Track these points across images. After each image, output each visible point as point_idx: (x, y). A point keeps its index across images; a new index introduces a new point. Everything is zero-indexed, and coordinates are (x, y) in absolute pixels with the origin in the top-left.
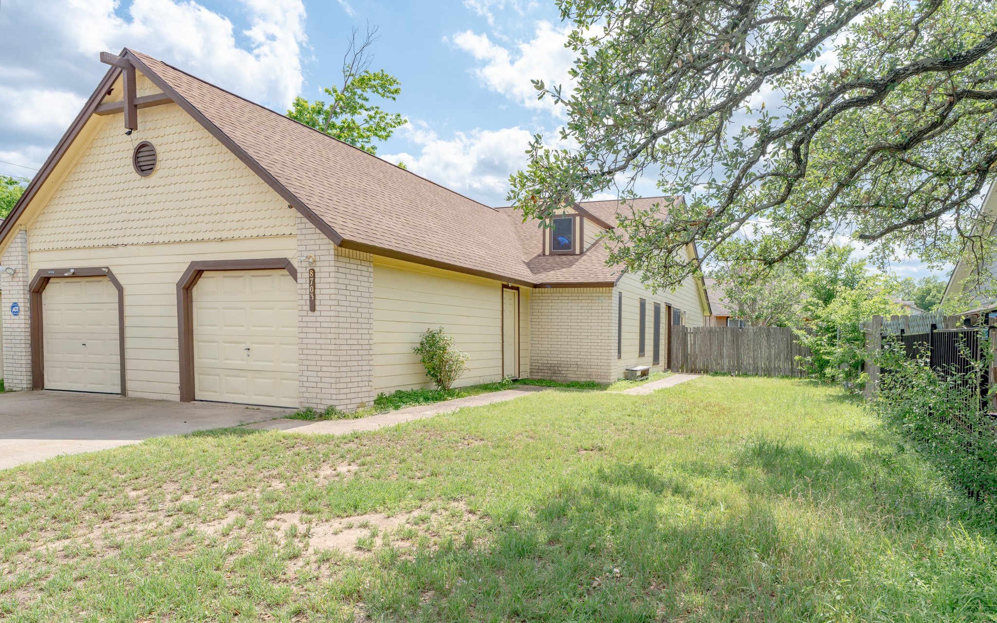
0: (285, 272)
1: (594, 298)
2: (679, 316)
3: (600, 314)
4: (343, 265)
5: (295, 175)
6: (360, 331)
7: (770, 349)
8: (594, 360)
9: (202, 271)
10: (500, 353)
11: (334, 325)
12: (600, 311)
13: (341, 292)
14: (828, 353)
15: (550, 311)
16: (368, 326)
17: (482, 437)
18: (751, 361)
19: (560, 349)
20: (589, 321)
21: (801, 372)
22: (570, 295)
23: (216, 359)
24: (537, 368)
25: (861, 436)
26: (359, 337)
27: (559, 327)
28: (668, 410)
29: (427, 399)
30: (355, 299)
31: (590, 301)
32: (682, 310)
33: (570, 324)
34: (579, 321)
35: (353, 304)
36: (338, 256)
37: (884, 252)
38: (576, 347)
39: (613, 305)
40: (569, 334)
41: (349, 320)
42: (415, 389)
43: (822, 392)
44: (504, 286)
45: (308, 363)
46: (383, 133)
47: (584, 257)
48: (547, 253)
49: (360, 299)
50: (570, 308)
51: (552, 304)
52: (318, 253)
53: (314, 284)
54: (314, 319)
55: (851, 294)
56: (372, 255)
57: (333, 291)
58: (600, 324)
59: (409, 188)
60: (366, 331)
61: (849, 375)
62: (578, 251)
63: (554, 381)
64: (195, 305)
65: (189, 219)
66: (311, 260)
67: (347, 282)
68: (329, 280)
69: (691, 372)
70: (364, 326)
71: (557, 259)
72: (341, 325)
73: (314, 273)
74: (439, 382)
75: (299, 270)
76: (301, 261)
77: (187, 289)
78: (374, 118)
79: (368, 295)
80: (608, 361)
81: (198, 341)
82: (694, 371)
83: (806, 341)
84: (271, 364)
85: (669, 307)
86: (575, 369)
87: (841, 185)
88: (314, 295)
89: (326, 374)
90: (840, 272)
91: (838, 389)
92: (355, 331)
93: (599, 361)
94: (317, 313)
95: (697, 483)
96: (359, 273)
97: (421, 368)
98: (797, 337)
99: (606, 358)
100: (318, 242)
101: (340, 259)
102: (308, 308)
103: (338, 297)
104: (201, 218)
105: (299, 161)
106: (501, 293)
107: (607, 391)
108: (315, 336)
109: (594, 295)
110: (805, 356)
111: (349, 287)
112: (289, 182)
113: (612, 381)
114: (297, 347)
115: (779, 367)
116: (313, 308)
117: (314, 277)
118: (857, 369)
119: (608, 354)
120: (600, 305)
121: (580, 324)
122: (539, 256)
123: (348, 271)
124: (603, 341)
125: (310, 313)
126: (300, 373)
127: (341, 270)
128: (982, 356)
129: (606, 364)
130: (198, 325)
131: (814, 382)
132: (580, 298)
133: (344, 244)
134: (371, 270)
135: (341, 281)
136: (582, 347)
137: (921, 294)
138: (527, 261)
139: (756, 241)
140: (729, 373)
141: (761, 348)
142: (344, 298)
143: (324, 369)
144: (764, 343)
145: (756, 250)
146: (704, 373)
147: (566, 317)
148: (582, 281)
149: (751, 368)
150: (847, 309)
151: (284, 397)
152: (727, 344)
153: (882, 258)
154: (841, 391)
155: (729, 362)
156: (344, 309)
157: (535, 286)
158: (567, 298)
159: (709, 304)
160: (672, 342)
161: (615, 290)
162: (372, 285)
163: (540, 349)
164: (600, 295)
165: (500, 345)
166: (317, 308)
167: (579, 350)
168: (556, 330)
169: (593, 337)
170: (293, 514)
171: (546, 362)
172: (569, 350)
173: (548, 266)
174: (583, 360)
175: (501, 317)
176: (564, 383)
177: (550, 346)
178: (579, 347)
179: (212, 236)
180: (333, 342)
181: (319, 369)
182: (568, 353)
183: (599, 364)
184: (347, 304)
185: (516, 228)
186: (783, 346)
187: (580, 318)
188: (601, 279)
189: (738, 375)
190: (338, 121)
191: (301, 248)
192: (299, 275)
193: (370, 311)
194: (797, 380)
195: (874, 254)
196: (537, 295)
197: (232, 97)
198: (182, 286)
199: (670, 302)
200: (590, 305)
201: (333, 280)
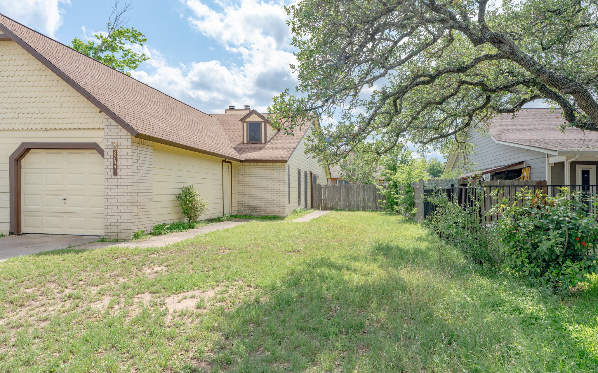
0: (95, 151)
1: (275, 168)
2: (316, 179)
3: (279, 178)
4: (136, 148)
5: (101, 93)
6: (145, 188)
7: (365, 196)
8: (276, 204)
9: (30, 149)
10: (222, 200)
11: (130, 184)
12: (279, 176)
13: (135, 164)
14: (396, 198)
15: (249, 175)
16: (149, 185)
17: (229, 248)
18: (355, 203)
19: (255, 197)
20: (273, 181)
21: (381, 208)
22: (261, 166)
23: (39, 206)
24: (242, 208)
25: (420, 239)
26: (145, 191)
27: (255, 185)
28: (322, 230)
29: (184, 228)
30: (143, 168)
31: (273, 170)
32: (318, 175)
33: (261, 183)
34: (267, 181)
35: (141, 171)
36: (133, 142)
37: (423, 148)
38: (265, 196)
39: (286, 172)
40: (261, 188)
41: (139, 181)
42: (175, 222)
43: (394, 218)
44: (224, 161)
45: (112, 207)
46: (133, 65)
47: (268, 145)
48: (245, 142)
49: (145, 169)
50: (261, 174)
51: (250, 172)
52: (119, 140)
53: (116, 159)
54: (116, 180)
55: (406, 168)
56: (152, 142)
57: (130, 164)
58: (279, 183)
59: (162, 101)
60: (149, 188)
61: (407, 210)
62: (263, 142)
63: (252, 216)
64: (22, 170)
65: (21, 115)
66: (115, 145)
67: (138, 158)
68: (127, 157)
69: (324, 209)
70: (147, 184)
71: (252, 146)
72: (135, 184)
73: (117, 152)
74: (190, 217)
75: (105, 150)
76: (108, 145)
77: (17, 161)
78: (128, 55)
79: (149, 166)
80: (284, 204)
81: (25, 194)
82: (325, 209)
83: (383, 192)
84: (83, 208)
85: (311, 174)
86: (265, 209)
87: (413, 119)
88: (117, 166)
89: (124, 214)
90: (398, 157)
91: (401, 216)
92: (142, 188)
93: (279, 204)
94: (118, 177)
95: (355, 265)
96: (145, 153)
97: (180, 209)
98: (379, 190)
99: (283, 202)
100: (119, 134)
101: (135, 144)
102: (112, 174)
103: (133, 167)
104: (30, 115)
105: (99, 84)
106: (222, 165)
107: (284, 221)
108: (117, 191)
109: (275, 167)
110: (382, 200)
111: (139, 161)
112: (99, 96)
113: (286, 215)
114: (104, 198)
115: (370, 206)
116: (115, 173)
117: (117, 155)
118: (411, 206)
119: (283, 200)
120: (279, 172)
121: (267, 183)
122: (241, 144)
123: (138, 152)
124: (281, 193)
125: (113, 177)
126: (106, 214)
127: (134, 151)
128: (479, 199)
129: (283, 206)
130: (25, 184)
131: (388, 213)
132: (267, 168)
133: (138, 136)
134: (152, 151)
135: (134, 158)
136: (269, 196)
137: (430, 167)
138: (234, 147)
139: (373, 143)
140: (344, 210)
141: (360, 196)
142: (136, 168)
143: (122, 211)
144: (362, 193)
145: (374, 147)
146: (331, 209)
147: (259, 179)
148: (269, 159)
149: (356, 206)
150: (405, 176)
151: (91, 229)
152: (343, 194)
153: (422, 151)
154: (402, 218)
155: (344, 204)
156: (136, 174)
157: (241, 161)
158: (259, 168)
159: (330, 172)
160: (313, 193)
161: (287, 165)
162: (152, 160)
163: (244, 197)
164: (279, 167)
165: (222, 195)
166: (118, 174)
167: (267, 198)
168: (253, 186)
169: (274, 191)
170: (144, 295)
171: (247, 205)
172: (261, 198)
173: (247, 150)
174: (269, 203)
175: (222, 179)
176: (259, 217)
177: (249, 196)
178: (267, 196)
179: (39, 127)
180: (129, 194)
181: (119, 211)
182: (261, 199)
183: (279, 205)
184: (138, 171)
185: (223, 127)
186: (371, 194)
187: (267, 179)
188: (279, 158)
189: (349, 211)
190: (103, 55)
191: (107, 137)
192: (105, 154)
193: (151, 175)
194: (379, 212)
195: (419, 149)
196: (241, 166)
197: (48, 39)
198: (14, 158)
199: (312, 171)
200: (273, 172)
201: (130, 157)
